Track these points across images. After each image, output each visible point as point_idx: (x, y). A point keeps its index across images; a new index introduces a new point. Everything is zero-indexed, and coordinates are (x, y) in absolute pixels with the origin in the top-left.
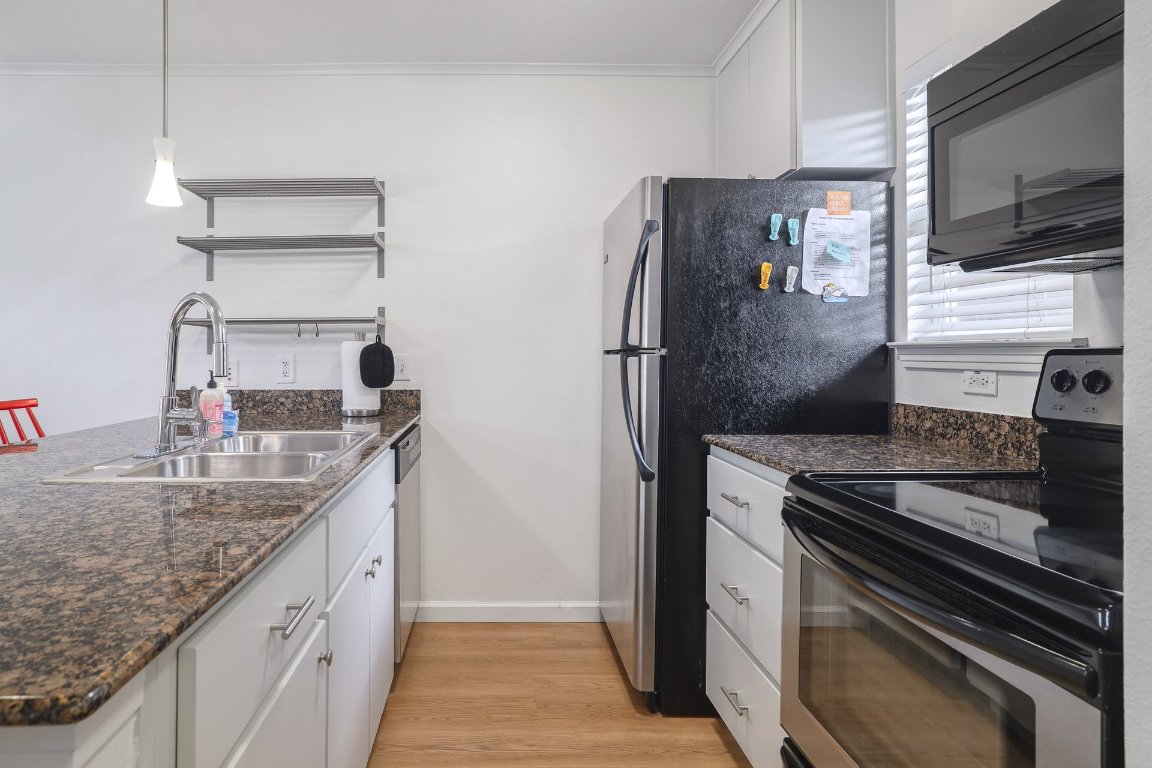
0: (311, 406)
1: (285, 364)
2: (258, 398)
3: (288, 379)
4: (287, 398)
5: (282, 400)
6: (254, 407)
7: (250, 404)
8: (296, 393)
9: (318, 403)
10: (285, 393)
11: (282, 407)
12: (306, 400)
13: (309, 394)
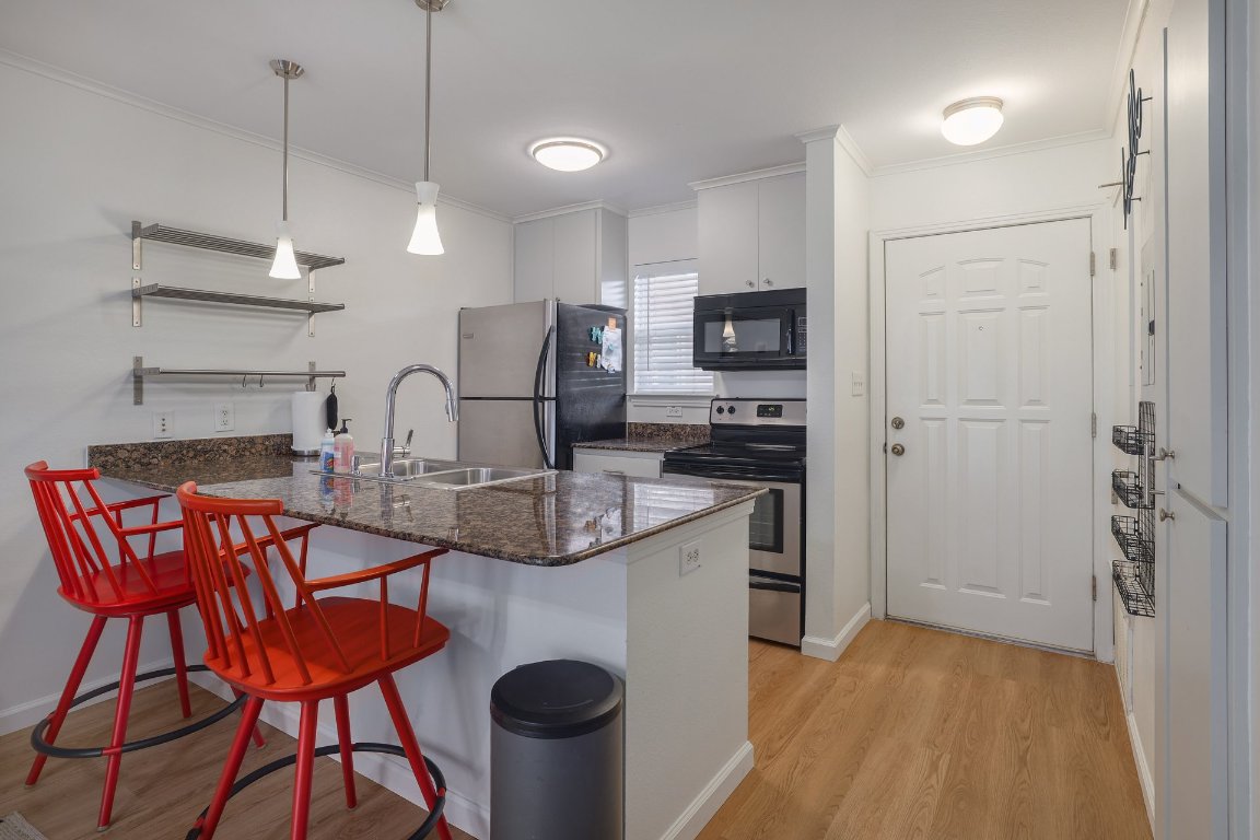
0: (253, 451)
1: (225, 413)
2: (199, 447)
3: (228, 428)
4: (229, 445)
5: (226, 447)
6: (195, 457)
7: (191, 454)
8: (239, 440)
9: (260, 447)
10: (228, 441)
11: (225, 455)
12: (249, 446)
13: (252, 440)
